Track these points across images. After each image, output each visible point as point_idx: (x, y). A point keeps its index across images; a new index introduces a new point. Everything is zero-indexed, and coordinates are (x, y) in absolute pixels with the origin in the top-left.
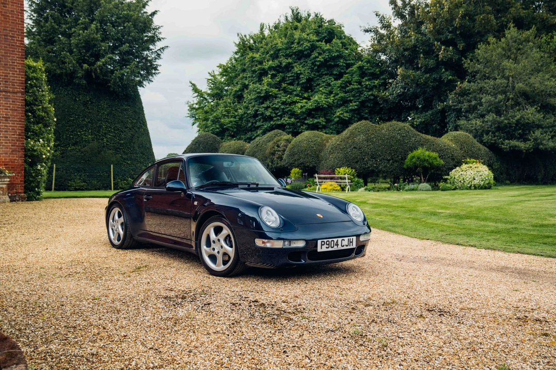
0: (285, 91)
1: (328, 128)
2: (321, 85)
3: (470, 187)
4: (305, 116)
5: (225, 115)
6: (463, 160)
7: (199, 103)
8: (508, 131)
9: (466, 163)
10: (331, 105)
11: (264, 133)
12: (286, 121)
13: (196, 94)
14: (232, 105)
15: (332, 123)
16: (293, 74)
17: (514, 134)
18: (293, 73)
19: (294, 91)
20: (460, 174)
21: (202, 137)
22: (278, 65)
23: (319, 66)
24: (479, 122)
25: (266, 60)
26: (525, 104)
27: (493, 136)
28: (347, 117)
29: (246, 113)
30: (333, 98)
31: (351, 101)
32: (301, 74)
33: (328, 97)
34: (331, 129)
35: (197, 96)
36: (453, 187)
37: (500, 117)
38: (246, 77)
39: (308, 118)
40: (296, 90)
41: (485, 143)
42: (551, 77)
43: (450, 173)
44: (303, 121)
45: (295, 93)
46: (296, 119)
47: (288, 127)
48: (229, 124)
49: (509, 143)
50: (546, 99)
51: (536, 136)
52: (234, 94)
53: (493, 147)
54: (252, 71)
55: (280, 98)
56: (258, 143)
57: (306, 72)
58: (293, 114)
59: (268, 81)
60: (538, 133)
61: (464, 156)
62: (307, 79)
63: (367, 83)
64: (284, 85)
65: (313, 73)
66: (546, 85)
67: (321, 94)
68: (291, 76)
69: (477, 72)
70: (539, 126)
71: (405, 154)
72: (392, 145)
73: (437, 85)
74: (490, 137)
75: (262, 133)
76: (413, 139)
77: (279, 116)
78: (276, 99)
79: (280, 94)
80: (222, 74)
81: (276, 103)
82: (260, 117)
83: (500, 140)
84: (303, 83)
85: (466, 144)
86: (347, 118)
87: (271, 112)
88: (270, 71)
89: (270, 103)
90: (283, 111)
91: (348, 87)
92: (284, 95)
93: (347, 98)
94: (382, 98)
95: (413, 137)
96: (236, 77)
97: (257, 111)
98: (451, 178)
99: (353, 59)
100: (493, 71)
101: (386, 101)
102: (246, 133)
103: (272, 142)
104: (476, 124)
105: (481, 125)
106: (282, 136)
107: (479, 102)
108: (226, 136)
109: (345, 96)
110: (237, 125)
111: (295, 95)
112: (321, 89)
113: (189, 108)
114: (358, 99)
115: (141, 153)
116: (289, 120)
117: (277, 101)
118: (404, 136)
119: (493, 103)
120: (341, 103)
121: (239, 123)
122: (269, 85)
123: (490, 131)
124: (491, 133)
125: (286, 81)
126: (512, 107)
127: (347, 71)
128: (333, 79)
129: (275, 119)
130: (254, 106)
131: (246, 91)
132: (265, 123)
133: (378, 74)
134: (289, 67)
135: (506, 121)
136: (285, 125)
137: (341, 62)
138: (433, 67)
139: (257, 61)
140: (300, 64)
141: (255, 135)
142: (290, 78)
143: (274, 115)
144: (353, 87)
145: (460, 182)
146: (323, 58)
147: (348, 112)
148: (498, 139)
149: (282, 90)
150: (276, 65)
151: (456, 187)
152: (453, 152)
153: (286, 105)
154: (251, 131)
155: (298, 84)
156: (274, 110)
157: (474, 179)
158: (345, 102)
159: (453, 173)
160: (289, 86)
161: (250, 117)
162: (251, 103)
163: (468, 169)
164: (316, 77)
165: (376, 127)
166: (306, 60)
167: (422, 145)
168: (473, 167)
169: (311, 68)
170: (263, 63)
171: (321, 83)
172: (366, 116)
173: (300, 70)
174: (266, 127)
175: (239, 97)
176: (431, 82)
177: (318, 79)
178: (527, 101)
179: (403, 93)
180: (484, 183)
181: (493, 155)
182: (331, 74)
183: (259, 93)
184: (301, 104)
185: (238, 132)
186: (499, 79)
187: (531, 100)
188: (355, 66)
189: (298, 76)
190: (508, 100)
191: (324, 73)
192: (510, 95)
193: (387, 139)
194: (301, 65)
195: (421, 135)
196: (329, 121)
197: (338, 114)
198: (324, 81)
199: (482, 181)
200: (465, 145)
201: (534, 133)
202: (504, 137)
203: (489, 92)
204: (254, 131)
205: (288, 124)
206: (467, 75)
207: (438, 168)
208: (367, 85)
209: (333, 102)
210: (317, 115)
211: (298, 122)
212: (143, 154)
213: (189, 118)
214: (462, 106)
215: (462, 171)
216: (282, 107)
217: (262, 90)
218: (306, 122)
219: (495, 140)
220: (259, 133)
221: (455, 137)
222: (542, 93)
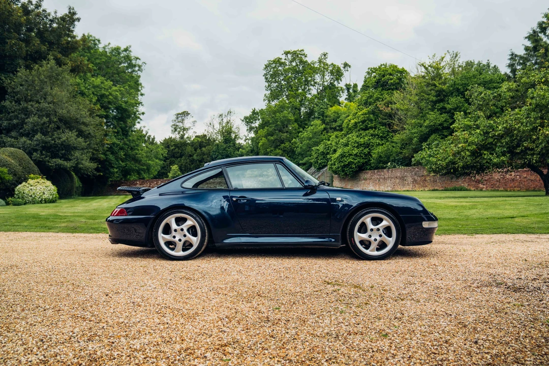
3: (42, 200)
6: (27, 176)
8: (53, 150)
9: (32, 179)
17: (58, 154)
20: (28, 189)
26: (64, 128)
27: (41, 154)
36: (23, 202)
37: (47, 137)
43: (16, 188)
49: (55, 162)
50: (80, 126)
51: (77, 156)
61: (23, 172)
74: (38, 155)
85: (24, 161)
98: (19, 192)
104: (25, 142)
105: (31, 143)
119: (40, 124)
123: (37, 150)
124: (39, 152)
135: (52, 142)
145: (31, 196)
148: (45, 158)
151: (26, 201)
152: (15, 168)
157: (44, 194)
163: (37, 184)
168: (41, 182)
178: (66, 126)
180: (53, 197)
187: (68, 126)
192: (53, 118)
199: (51, 195)
200: (22, 161)
201: (74, 154)
202: (50, 155)
203: (34, 113)
206: (7, 94)
215: (31, 186)
219: (42, 158)
221: (11, 153)
222: (77, 121)
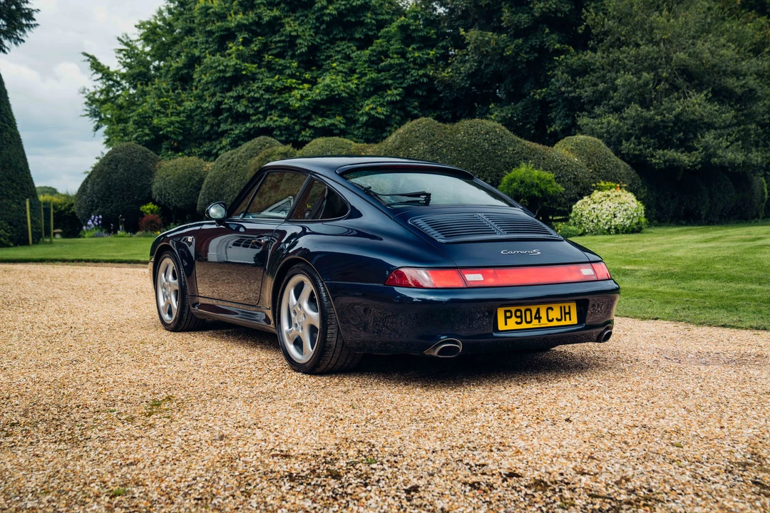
0: (270, 68)
1: (350, 134)
2: (333, 59)
3: (609, 230)
4: (309, 113)
5: (159, 111)
6: (594, 185)
7: (107, 91)
8: (660, 134)
9: (600, 189)
10: (354, 94)
11: (235, 144)
12: (275, 121)
13: (100, 75)
14: (171, 93)
15: (358, 125)
16: (283, 38)
17: (670, 140)
18: (282, 35)
19: (286, 67)
20: (590, 208)
21: (121, 151)
22: (255, 21)
23: (328, 24)
24: (612, 119)
25: (232, 12)
26: (688, 87)
27: (637, 143)
28: (383, 114)
29: (200, 107)
30: (356, 82)
31: (388, 87)
32: (298, 37)
33: (349, 78)
34: (355, 136)
35: (102, 78)
36: (580, 231)
37: (649, 110)
38: (196, 43)
39: (313, 116)
40: (289, 68)
41: (623, 154)
42: (728, 42)
43: (574, 207)
44: (304, 121)
45: (288, 72)
46: (292, 118)
47: (278, 133)
48: (170, 127)
49: (664, 155)
50: (720, 80)
51: (707, 142)
52: (174, 75)
53: (638, 163)
54: (206, 32)
55: (262, 80)
56: (230, 160)
57: (307, 34)
58: (286, 110)
59: (238, 50)
60: (709, 137)
61: (594, 178)
62: (308, 46)
63: (416, 55)
64: (267, 57)
65: (318, 36)
66: (722, 56)
67: (335, 73)
68: (279, 42)
69: (606, 34)
70: (710, 126)
71: (498, 176)
72: (475, 161)
73: (536, 58)
74: (632, 146)
75: (230, 144)
76: (511, 149)
77: (260, 113)
78: (254, 82)
79: (262, 74)
80: (146, 39)
81: (256, 90)
82: (225, 115)
83: (648, 150)
84: (302, 54)
85: (597, 157)
86: (382, 117)
87: (246, 107)
88: (240, 31)
89: (243, 89)
90: (268, 104)
91: (383, 61)
92: (269, 75)
93: (382, 80)
94: (442, 81)
95: (510, 145)
96: (175, 42)
97: (220, 103)
98: (576, 215)
99: (388, 13)
100: (634, 32)
101: (448, 85)
102: (201, 144)
103: (257, 158)
104: (609, 123)
105: (618, 125)
106: (275, 148)
107: (610, 85)
108: (163, 150)
109: (378, 77)
110: (185, 129)
111: (289, 75)
112: (335, 65)
113: (86, 100)
114: (401, 83)
115: (9, 179)
116: (279, 119)
117: (256, 85)
118: (495, 145)
119: (636, 86)
120: (372, 89)
121: (188, 126)
122: (240, 56)
123: (631, 135)
124: (633, 138)
125: (270, 50)
126: (667, 93)
127: (380, 34)
128: (354, 48)
129: (254, 118)
130: (213, 95)
131: (198, 69)
132: (235, 125)
133: (434, 39)
134: (275, 25)
135: (658, 118)
136: (273, 129)
137: (368, 18)
138: (528, 27)
139: (215, 13)
140: (294, 21)
141: (218, 147)
142: (279, 45)
143: (251, 111)
144: (392, 61)
145: (592, 221)
146: (336, 9)
147: (384, 106)
148: (646, 149)
149: (265, 66)
150: (251, 20)
151: (584, 230)
152: (577, 172)
153: (274, 92)
154: (210, 139)
155: (293, 57)
156: (251, 102)
157: (615, 217)
158: (377, 88)
159: (578, 206)
160: (277, 60)
161: (207, 115)
162: (208, 90)
163: (603, 199)
164: (325, 44)
165: (445, 128)
166: (306, 12)
167: (526, 159)
168: (612, 195)
169: (316, 27)
170: (226, 17)
171: (333, 54)
172: (416, 112)
173: (296, 31)
174: (237, 132)
175: (183, 79)
176: (526, 53)
177: (328, 47)
178: (690, 83)
179: (478, 70)
180: (631, 222)
181: (637, 175)
182: (352, 39)
183: (224, 71)
184: (301, 92)
185: (187, 142)
186: (644, 44)
187: (696, 82)
188: (395, 24)
189: (292, 41)
190: (659, 81)
191: (338, 36)
192: (663, 72)
193: (466, 149)
194: (297, 22)
195: (523, 141)
196: (351, 121)
197: (367, 108)
198: (339, 52)
199: (628, 218)
200: (594, 158)
201: (703, 137)
202: (654, 144)
203: (628, 67)
204: (215, 140)
205: (279, 127)
206: (590, 39)
207: (553, 198)
208: (415, 59)
209: (357, 88)
210: (330, 110)
211: (295, 124)
212: (13, 181)
213: (87, 117)
214: (581, 93)
215: (595, 203)
216: (267, 96)
217: (227, 66)
218: (311, 124)
219: (640, 150)
220: (224, 143)
221: (577, 145)
222: (714, 69)
